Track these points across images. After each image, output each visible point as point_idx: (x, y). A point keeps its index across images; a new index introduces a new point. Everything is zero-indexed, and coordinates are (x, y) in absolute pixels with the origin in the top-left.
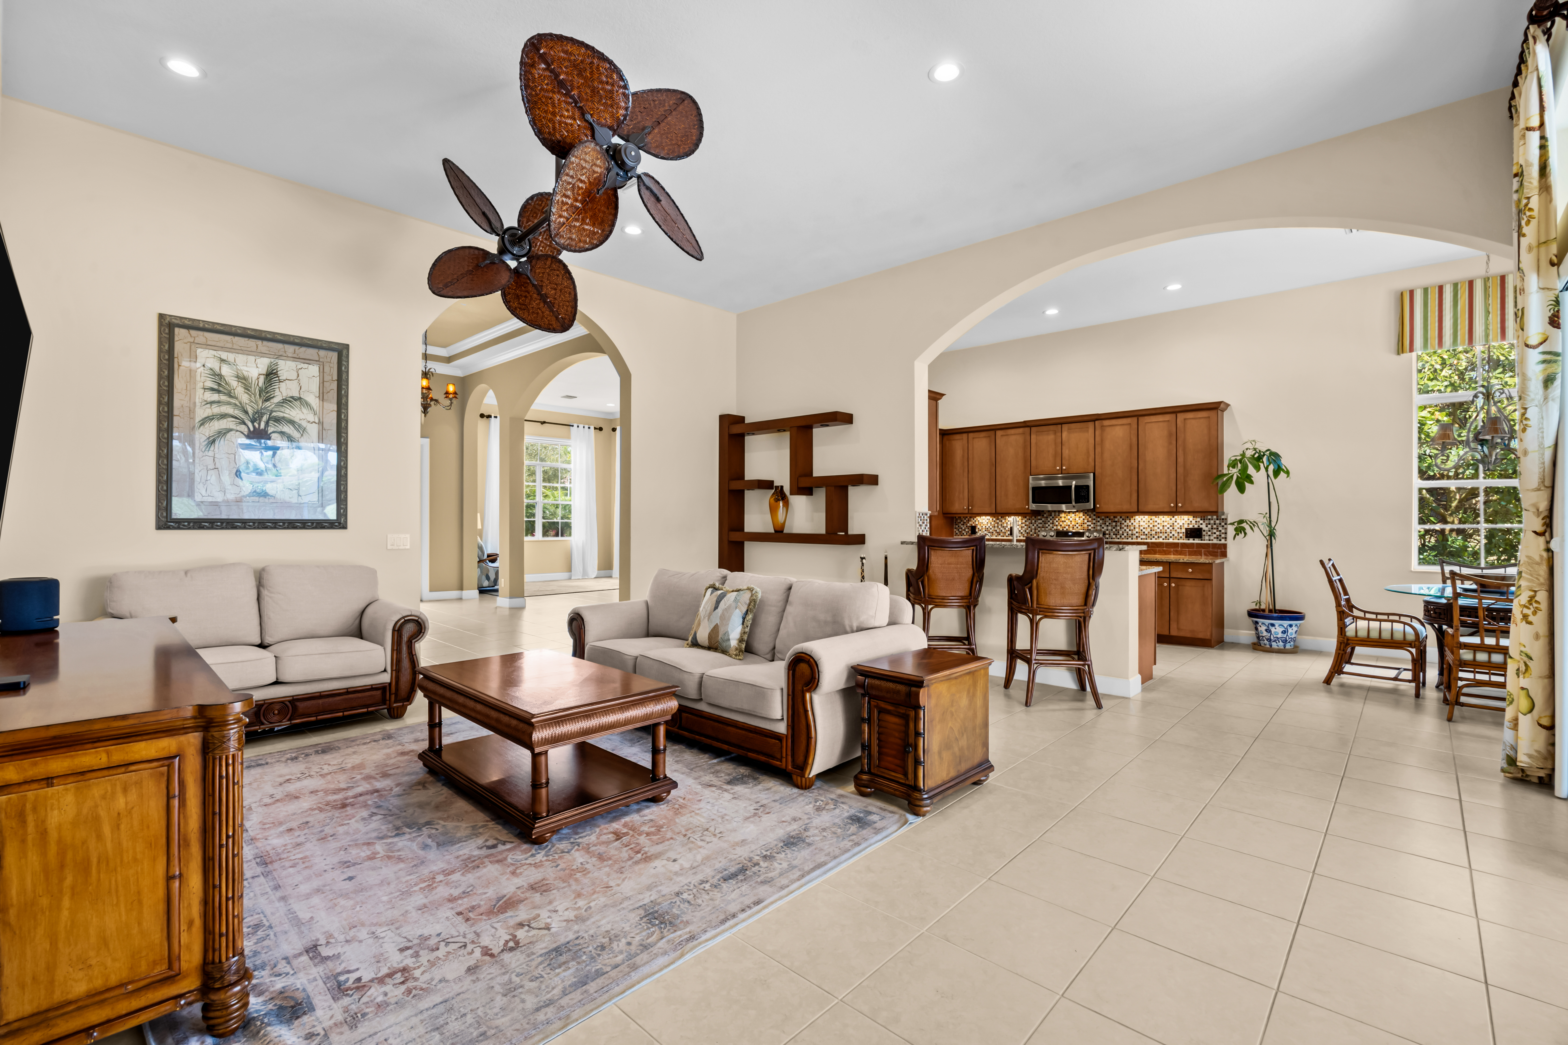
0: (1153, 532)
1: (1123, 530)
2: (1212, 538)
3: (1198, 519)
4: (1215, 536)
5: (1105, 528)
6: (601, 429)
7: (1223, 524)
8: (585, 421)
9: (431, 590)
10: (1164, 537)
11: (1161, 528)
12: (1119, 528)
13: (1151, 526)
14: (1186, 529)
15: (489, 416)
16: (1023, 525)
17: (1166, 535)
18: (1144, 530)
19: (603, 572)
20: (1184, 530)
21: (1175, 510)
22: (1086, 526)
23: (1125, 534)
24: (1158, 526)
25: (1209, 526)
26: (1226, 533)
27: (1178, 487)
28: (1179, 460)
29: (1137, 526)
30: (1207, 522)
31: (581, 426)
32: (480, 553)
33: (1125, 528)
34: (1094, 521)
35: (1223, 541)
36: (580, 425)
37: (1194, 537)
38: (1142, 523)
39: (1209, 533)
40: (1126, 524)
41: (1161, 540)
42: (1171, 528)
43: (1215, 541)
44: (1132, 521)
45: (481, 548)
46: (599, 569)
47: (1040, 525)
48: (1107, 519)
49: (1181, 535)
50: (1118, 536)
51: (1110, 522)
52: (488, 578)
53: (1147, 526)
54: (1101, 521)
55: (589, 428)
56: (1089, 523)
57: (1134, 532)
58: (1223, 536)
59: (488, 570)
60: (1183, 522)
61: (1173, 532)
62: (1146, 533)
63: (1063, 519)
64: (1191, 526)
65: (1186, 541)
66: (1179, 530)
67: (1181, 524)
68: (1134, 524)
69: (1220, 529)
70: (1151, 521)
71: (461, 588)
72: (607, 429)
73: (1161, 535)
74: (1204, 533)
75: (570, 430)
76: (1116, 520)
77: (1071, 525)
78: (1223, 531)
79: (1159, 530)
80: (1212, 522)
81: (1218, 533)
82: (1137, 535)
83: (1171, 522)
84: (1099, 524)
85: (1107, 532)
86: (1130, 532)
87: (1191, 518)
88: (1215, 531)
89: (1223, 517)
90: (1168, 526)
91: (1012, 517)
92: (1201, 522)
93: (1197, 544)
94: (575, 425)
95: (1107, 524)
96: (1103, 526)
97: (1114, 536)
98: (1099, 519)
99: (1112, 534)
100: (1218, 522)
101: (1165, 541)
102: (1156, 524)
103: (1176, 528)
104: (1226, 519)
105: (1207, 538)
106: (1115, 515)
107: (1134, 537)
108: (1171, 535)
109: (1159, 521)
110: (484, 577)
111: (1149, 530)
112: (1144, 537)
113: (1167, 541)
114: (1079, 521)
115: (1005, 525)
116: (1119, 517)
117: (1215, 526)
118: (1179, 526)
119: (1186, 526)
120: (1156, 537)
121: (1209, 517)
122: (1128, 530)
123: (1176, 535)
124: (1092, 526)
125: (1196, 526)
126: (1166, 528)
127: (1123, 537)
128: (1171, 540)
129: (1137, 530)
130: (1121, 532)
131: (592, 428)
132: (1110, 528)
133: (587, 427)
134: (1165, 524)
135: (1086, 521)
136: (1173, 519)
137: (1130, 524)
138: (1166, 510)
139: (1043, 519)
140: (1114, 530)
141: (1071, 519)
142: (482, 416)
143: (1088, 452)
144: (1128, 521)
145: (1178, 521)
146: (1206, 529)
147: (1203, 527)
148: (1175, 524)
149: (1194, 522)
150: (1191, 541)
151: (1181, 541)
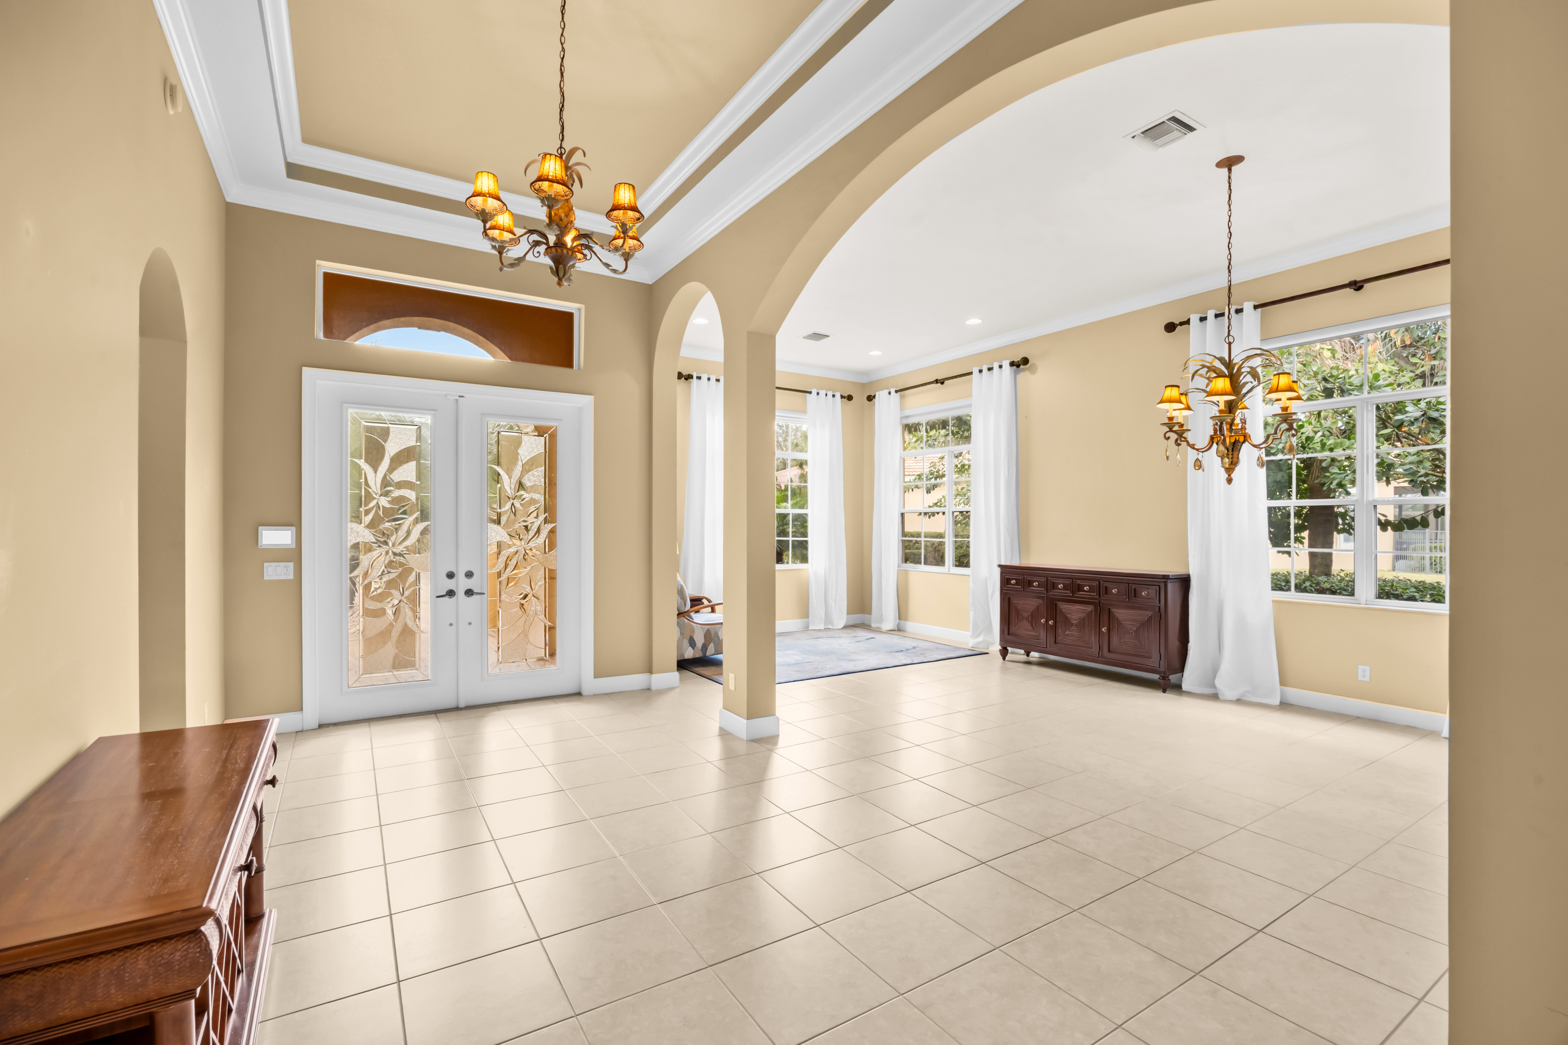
6: (850, 398)
8: (828, 385)
9: (596, 676)
15: (689, 377)
19: (857, 618)
31: (822, 393)
32: (680, 600)
36: (820, 392)
45: (681, 592)
46: (849, 612)
52: (692, 643)
55: (834, 396)
59: (693, 631)
71: (650, 671)
72: (859, 398)
75: (805, 400)
94: (814, 391)
110: (686, 643)
131: (838, 395)
133: (830, 394)
142: (680, 376)
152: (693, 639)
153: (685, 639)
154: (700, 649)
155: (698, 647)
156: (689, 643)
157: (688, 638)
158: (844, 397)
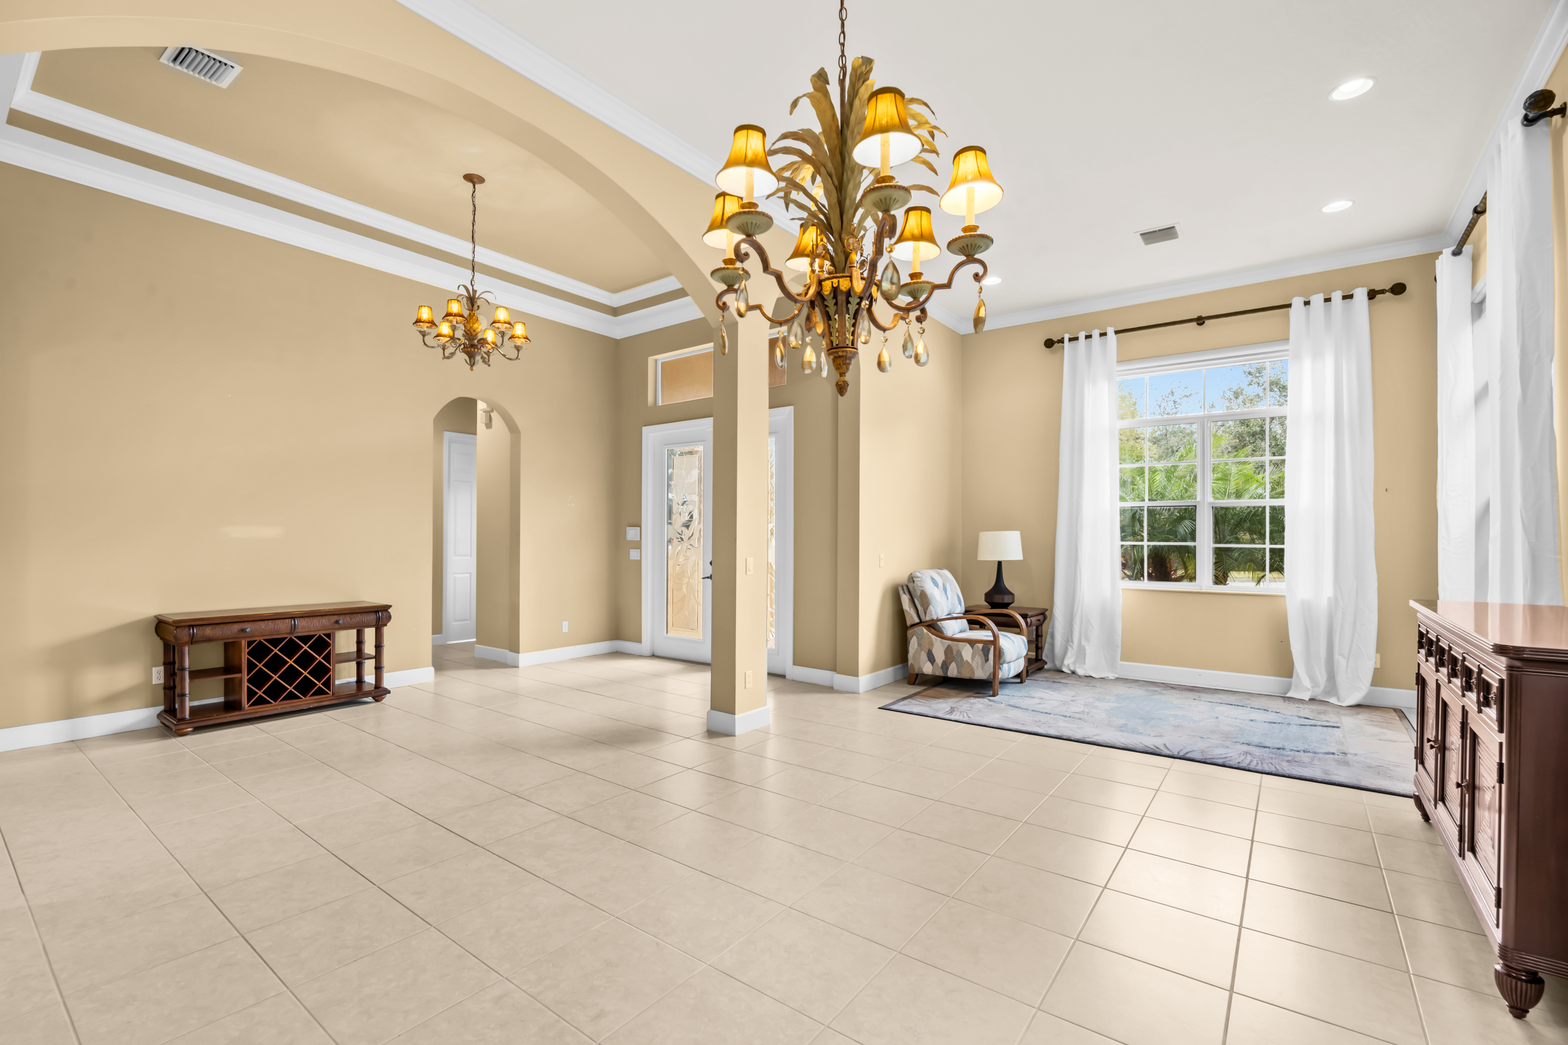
31: (1318, 299)
36: (1311, 299)
55: (1348, 297)
94: (1298, 301)
131: (1360, 293)
133: (1338, 296)
152: (932, 654)
153: (923, 652)
154: (940, 666)
155: (937, 664)
156: (928, 657)
157: (927, 651)
158: (1383, 292)
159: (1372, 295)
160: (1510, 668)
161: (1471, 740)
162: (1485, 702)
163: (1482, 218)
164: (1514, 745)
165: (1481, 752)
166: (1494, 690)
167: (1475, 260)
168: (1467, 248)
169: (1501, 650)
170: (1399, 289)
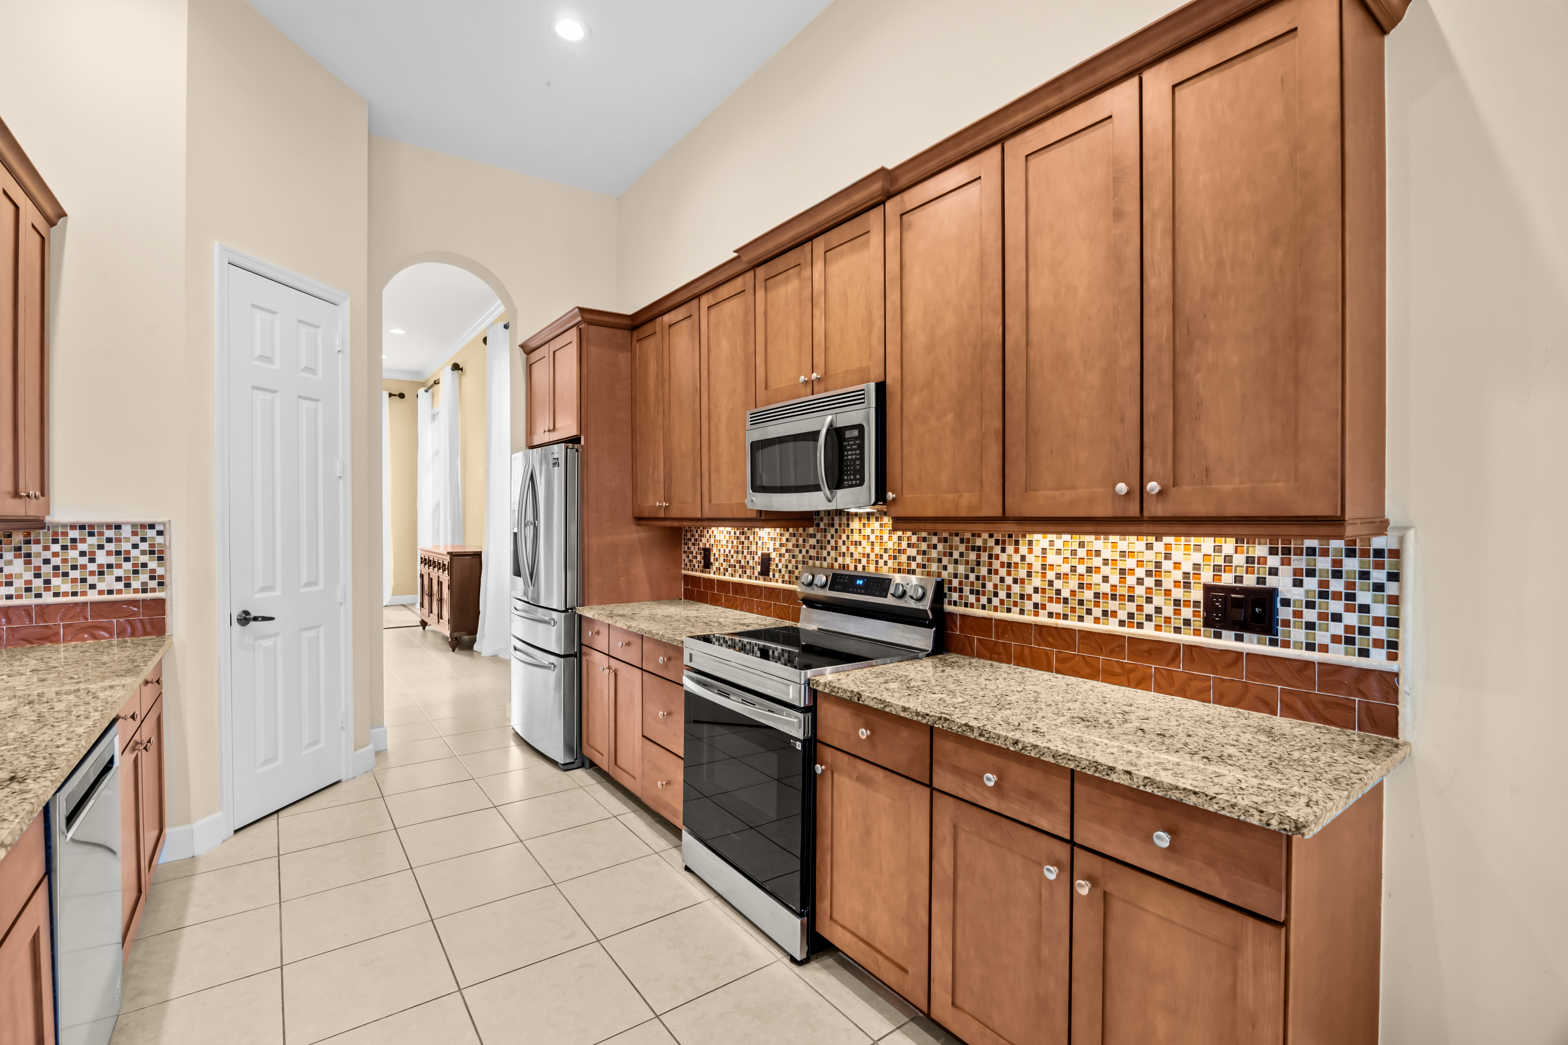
0: (1088, 595)
1: (996, 579)
2: (1321, 637)
3: (1260, 550)
4: (1337, 629)
5: (951, 568)
7: (1379, 576)
10: (1123, 615)
11: (1114, 579)
12: (984, 571)
13: (1081, 569)
14: (1207, 589)
16: (783, 550)
17: (1131, 607)
18: (1058, 584)
20: (1197, 594)
21: (1133, 510)
22: (903, 558)
23: (1002, 595)
24: (1106, 570)
25: (1311, 583)
26: (1394, 622)
27: (1150, 407)
28: (1152, 282)
29: (1037, 567)
30: (1300, 562)
33: (1003, 572)
34: (924, 546)
35: (1378, 660)
37: (1241, 627)
38: (1052, 558)
39: (1310, 615)
40: (1004, 558)
41: (1111, 627)
42: (1150, 582)
43: (1338, 655)
44: (1023, 549)
47: (813, 553)
48: (957, 539)
49: (1187, 612)
50: (984, 600)
51: (962, 548)
53: (1066, 568)
54: (940, 547)
56: (912, 552)
57: (1029, 590)
58: (1379, 632)
60: (1197, 558)
61: (1159, 600)
62: (1065, 593)
63: (856, 537)
64: (1227, 579)
65: (1207, 641)
66: (1178, 593)
67: (1187, 567)
68: (1030, 558)
69: (1364, 597)
70: (1082, 553)
73: (1113, 605)
74: (1284, 613)
76: (979, 542)
77: (872, 557)
78: (1380, 610)
79: (1105, 588)
80: (1323, 564)
81: (1352, 619)
82: (1037, 598)
83: (1149, 555)
84: (934, 554)
85: (955, 583)
86: (1016, 589)
87: (1228, 545)
88: (1336, 606)
89: (1378, 542)
90: (1140, 573)
91: (767, 530)
92: (1274, 561)
93: (1252, 657)
95: (956, 555)
96: (945, 560)
97: (972, 599)
98: (935, 540)
99: (967, 589)
100: (1351, 565)
101: (1126, 631)
102: (1097, 562)
103: (1167, 583)
104: (1396, 554)
105: (1298, 634)
106: (977, 527)
107: (1028, 605)
108: (1149, 609)
109: (1107, 553)
111: (1073, 583)
112: (1057, 608)
113: (1134, 632)
114: (890, 545)
115: (753, 548)
116: (985, 536)
117: (1337, 585)
118: (1178, 575)
119: (1207, 577)
120: (1097, 612)
121: (1309, 543)
122: (1009, 580)
123: (1168, 610)
124: (919, 559)
125: (1250, 581)
126: (1131, 580)
127: (996, 601)
128: (1148, 631)
129: (1037, 581)
130: (990, 586)
132: (961, 569)
134: (1130, 563)
135: (904, 545)
136: (1159, 546)
137: (1016, 558)
138: (1099, 511)
139: (819, 536)
140: (972, 577)
141: (872, 538)
143: (870, 314)
144: (1010, 549)
145: (1177, 554)
146: (1297, 594)
147: (1283, 583)
148: (1167, 565)
149: (1239, 560)
150: (1228, 641)
151: (1186, 638)
158: (395, 395)
159: (391, 395)
160: (451, 558)
161: (440, 584)
162: (444, 570)
163: (436, 385)
164: (451, 580)
165: (443, 586)
166: (447, 566)
167: (433, 395)
168: (431, 391)
169: (448, 553)
170: (402, 396)
